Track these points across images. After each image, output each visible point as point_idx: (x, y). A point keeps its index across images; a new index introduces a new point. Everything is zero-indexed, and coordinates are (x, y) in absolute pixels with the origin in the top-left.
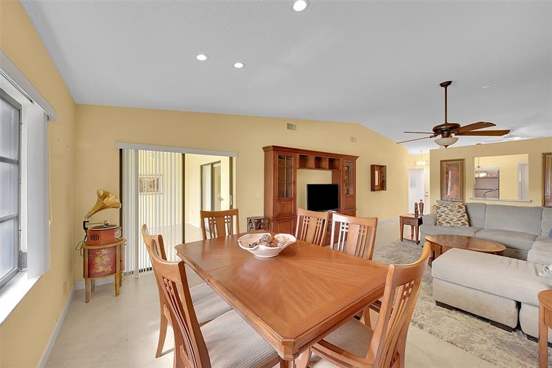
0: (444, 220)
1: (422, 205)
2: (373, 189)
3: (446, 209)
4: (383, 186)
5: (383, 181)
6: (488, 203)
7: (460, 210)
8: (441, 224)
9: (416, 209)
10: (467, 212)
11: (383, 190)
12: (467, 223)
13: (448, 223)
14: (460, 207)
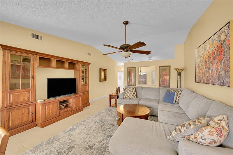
0: (127, 95)
1: (119, 88)
2: (101, 80)
3: (128, 90)
4: (105, 79)
5: (106, 77)
6: (143, 86)
7: (133, 90)
8: (126, 98)
9: (117, 90)
10: (136, 91)
11: (106, 81)
12: (136, 96)
13: (129, 97)
14: (133, 89)
